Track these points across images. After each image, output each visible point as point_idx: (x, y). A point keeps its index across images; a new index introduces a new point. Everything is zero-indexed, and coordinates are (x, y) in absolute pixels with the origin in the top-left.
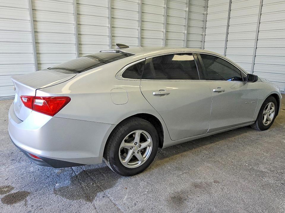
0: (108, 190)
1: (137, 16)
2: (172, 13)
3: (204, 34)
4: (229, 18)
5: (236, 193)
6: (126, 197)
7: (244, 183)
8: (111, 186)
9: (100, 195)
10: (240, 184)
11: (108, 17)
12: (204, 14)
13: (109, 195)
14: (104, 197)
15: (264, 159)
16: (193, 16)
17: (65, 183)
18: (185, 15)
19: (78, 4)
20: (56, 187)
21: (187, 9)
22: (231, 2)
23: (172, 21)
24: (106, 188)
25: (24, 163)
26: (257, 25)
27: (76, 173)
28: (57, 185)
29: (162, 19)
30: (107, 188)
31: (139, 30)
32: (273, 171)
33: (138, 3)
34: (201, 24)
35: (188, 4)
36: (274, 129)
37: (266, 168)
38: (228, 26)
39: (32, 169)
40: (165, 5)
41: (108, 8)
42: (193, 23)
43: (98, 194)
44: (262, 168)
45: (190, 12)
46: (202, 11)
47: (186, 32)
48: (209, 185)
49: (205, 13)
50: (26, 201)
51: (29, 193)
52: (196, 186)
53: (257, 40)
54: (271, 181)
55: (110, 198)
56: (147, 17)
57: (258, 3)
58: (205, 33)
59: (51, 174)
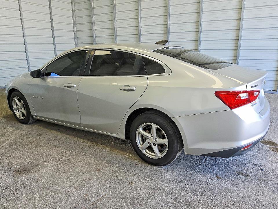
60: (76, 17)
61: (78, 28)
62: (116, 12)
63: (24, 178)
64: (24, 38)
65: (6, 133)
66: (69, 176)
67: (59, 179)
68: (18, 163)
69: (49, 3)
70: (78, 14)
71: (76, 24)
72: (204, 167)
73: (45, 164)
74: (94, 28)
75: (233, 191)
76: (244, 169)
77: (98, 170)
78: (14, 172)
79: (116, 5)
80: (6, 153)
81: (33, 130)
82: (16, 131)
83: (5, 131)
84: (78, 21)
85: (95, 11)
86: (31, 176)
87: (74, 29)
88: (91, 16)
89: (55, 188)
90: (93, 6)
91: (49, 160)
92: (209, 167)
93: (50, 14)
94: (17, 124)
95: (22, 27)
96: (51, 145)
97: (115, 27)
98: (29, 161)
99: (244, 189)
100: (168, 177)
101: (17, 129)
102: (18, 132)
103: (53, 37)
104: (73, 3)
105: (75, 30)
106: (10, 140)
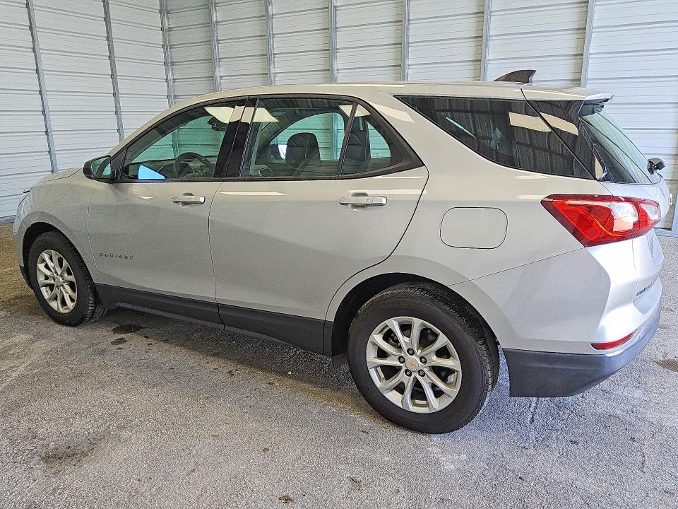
60: (171, 47)
61: (178, 72)
62: (274, 35)
63: (71, 477)
64: (42, 99)
65: (10, 348)
66: (190, 469)
67: (165, 479)
68: (52, 432)
69: (105, 9)
70: (175, 38)
71: (173, 63)
72: (533, 435)
73: (125, 434)
74: (218, 74)
75: (618, 500)
76: (633, 439)
77: (265, 450)
78: (43, 459)
79: (273, 18)
80: (16, 405)
81: (80, 340)
82: (37, 344)
83: (7, 342)
84: (177, 54)
85: (221, 32)
86: (91, 468)
87: (167, 76)
88: (211, 42)
89: (159, 504)
90: (214, 19)
91: (133, 423)
92: (546, 434)
93: (108, 38)
94: (37, 323)
95: (37, 70)
96: (132, 380)
97: (272, 71)
98: (81, 427)
99: (644, 495)
100: (450, 467)
101: (39, 336)
102: (42, 346)
103: (114, 94)
104: (164, 11)
105: (170, 77)
106: (21, 368)
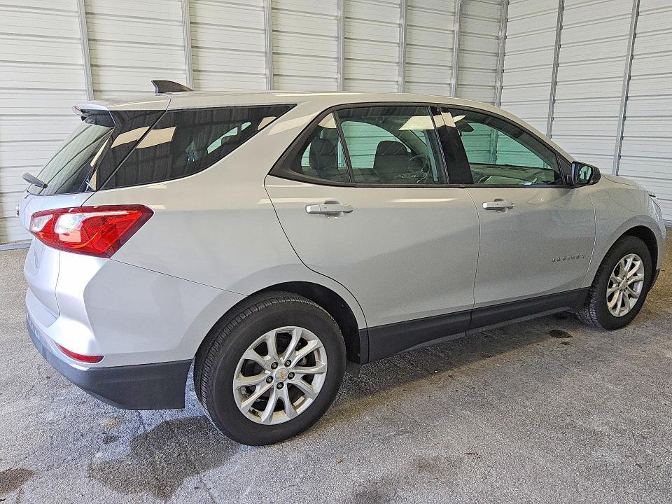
0: (211, 472)
1: (333, 48)
2: (418, 37)
3: (498, 84)
4: (558, 46)
5: (517, 487)
6: (248, 490)
7: (542, 462)
8: (218, 463)
9: (190, 482)
10: (532, 464)
11: (266, 53)
12: (498, 38)
13: (210, 485)
14: (198, 488)
15: (606, 399)
16: (471, 43)
17: (117, 451)
18: (450, 42)
19: (192, 25)
20: (94, 459)
21: (456, 28)
22: (562, 8)
23: (417, 55)
24: (206, 467)
25: (35, 401)
26: (625, 62)
27: (147, 428)
28: (98, 455)
29: (395, 53)
30: (208, 468)
31: (339, 81)
32: (623, 432)
33: (337, 16)
34: (492, 62)
35: (457, 16)
36: (648, 323)
37: (607, 423)
38: (557, 65)
39: (50, 416)
40: (402, 19)
41: (265, 30)
42: (470, 60)
43: (186, 481)
44: (596, 423)
45: (462, 33)
46: (494, 30)
47: (453, 82)
48: (454, 464)
49: (501, 34)
50: (21, 492)
51: (31, 473)
52: (423, 466)
53: (627, 97)
54: (613, 458)
55: (211, 491)
56: (357, 50)
57: (629, 8)
58: (501, 82)
59: (90, 430)
